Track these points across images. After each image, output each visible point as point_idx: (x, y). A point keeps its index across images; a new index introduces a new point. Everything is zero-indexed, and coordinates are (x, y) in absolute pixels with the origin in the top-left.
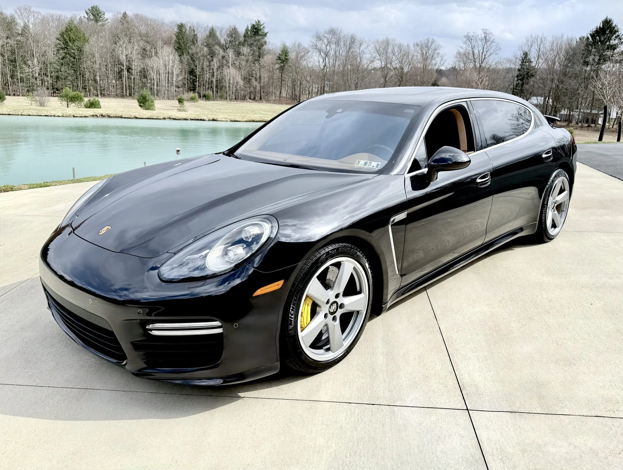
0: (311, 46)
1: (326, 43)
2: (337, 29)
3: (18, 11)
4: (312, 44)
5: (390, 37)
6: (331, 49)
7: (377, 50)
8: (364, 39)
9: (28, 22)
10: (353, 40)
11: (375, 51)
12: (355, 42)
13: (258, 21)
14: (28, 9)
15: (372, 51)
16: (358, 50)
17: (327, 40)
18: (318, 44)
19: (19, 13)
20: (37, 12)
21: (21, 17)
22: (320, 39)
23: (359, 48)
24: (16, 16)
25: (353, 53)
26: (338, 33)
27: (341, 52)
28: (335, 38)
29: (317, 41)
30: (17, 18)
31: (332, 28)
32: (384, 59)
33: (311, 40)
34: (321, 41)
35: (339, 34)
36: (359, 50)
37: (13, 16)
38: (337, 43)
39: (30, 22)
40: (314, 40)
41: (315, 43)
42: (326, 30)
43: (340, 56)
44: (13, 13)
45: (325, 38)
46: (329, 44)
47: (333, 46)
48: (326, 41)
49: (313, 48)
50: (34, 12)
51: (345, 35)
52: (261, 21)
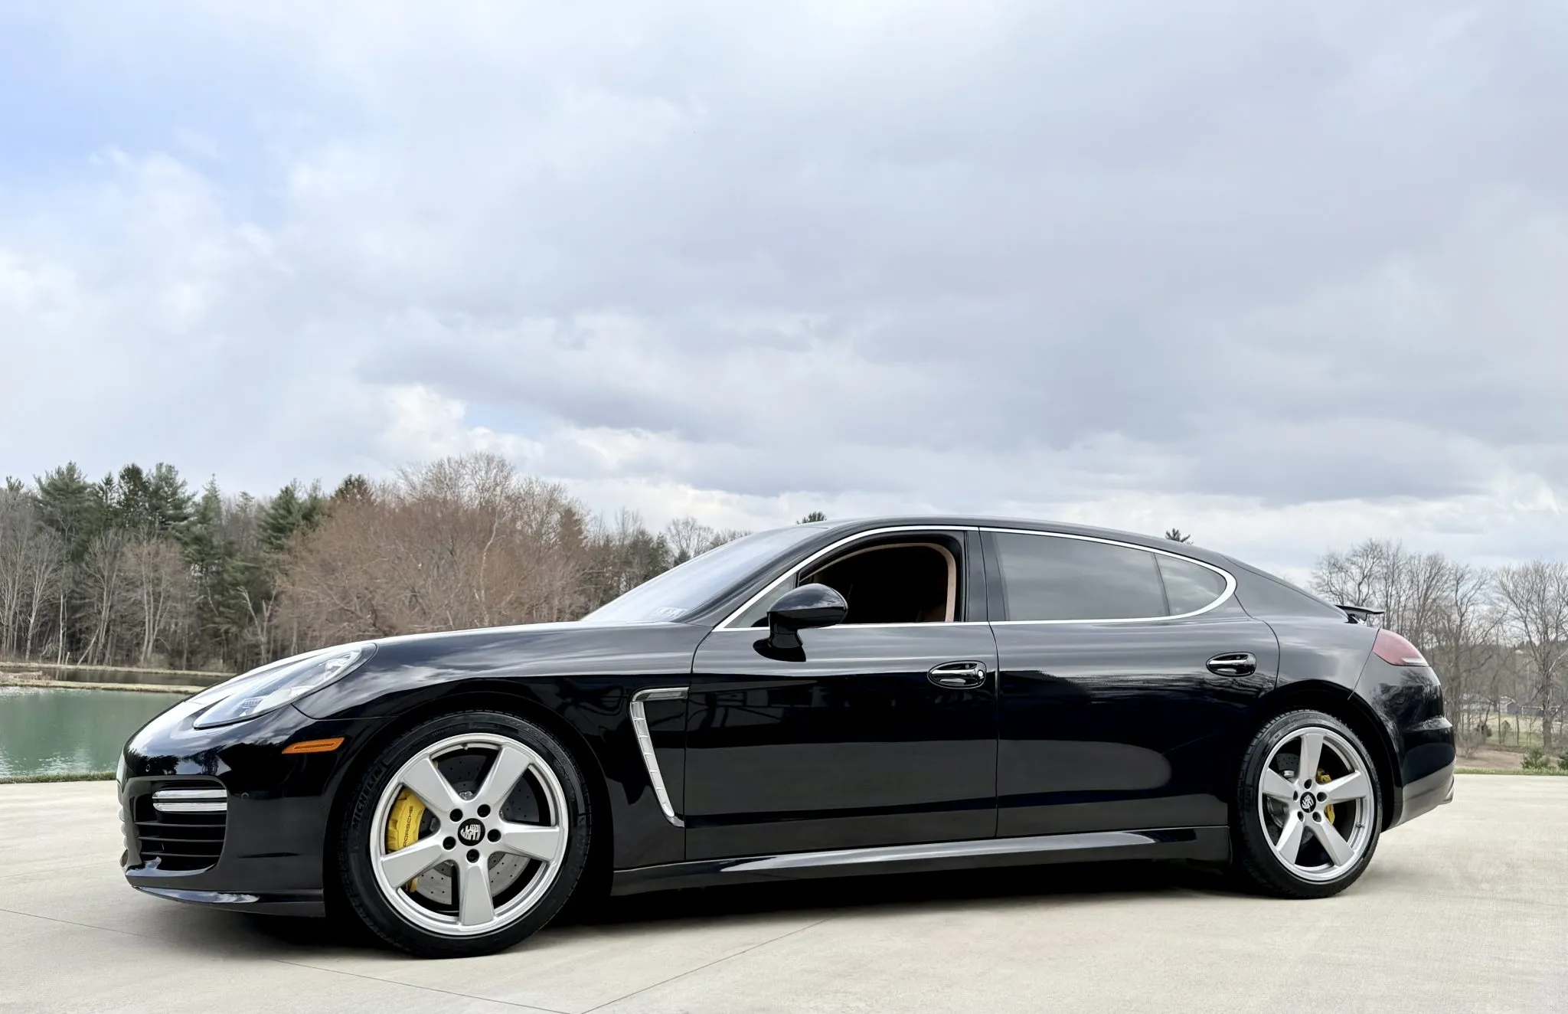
0: (1315, 586)
1: (1358, 578)
2: (1388, 545)
3: (672, 528)
4: (1316, 580)
5: (1545, 562)
6: (1374, 592)
7: (1509, 593)
8: (1467, 566)
9: (688, 546)
10: (1435, 567)
11: (1500, 596)
12: (1442, 575)
13: (1174, 531)
14: (691, 523)
15: (1495, 595)
16: (1453, 594)
17: (1358, 570)
18: (1334, 581)
19: (674, 532)
20: (705, 529)
21: (677, 538)
22: (1341, 569)
23: (1454, 588)
24: (668, 537)
25: (1438, 601)
26: (1390, 553)
27: (1403, 599)
28: (1383, 567)
29: (1330, 573)
30: (668, 541)
31: (1374, 540)
32: (1533, 616)
33: (1314, 571)
34: (1343, 574)
35: (1395, 556)
36: (1454, 592)
37: (663, 537)
38: (1391, 577)
39: (691, 546)
40: (1324, 573)
41: (1325, 577)
42: (1357, 548)
43: (1401, 609)
44: (664, 532)
45: (1353, 567)
46: (1366, 579)
47: (1379, 586)
48: (1355, 571)
49: (1323, 591)
50: (700, 528)
51: (1412, 558)
52: (1180, 532)
